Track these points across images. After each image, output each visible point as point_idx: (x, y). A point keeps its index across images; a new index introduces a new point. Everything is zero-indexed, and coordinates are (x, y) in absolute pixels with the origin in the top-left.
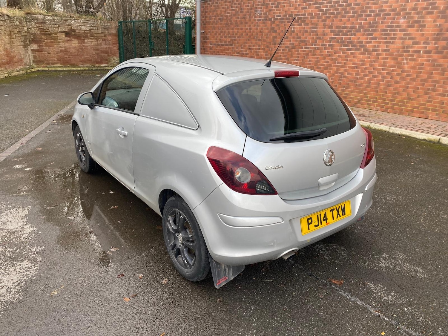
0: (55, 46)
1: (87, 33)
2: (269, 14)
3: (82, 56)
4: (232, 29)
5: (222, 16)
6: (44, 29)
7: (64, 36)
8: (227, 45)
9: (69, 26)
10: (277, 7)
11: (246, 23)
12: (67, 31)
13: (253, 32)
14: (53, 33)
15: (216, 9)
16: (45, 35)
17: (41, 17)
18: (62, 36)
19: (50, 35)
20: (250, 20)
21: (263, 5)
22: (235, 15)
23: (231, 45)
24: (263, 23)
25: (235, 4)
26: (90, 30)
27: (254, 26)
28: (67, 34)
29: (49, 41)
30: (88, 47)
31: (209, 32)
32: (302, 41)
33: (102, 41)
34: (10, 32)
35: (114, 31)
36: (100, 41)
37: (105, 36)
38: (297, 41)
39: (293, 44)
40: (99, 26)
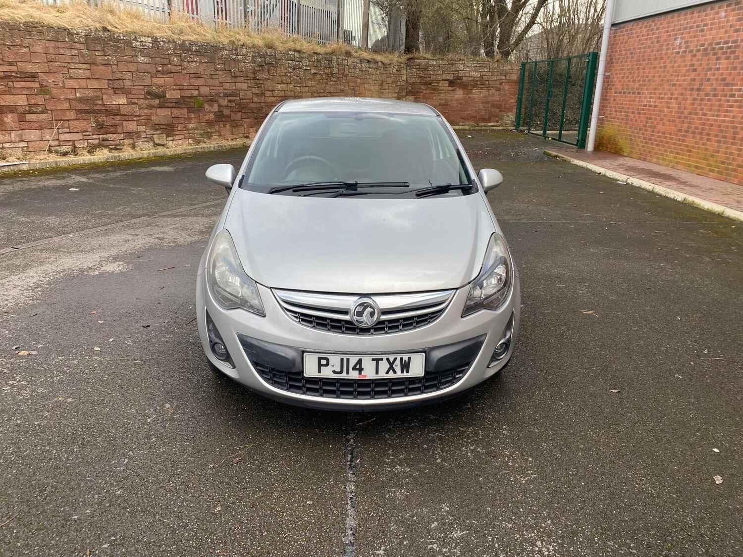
0: (434, 98)
1: (477, 81)
2: (691, 42)
3: (465, 111)
4: (644, 69)
5: (634, 49)
6: (425, 77)
7: (447, 85)
8: (634, 93)
9: (456, 73)
10: (702, 31)
11: (661, 58)
12: (451, 78)
13: (668, 72)
14: (434, 81)
15: (629, 38)
16: (425, 84)
17: (423, 62)
18: (445, 85)
19: (430, 84)
20: (666, 54)
21: (685, 28)
22: (649, 47)
23: (639, 93)
24: (682, 57)
25: (652, 30)
26: (481, 77)
27: (671, 62)
28: (451, 83)
29: (428, 92)
30: (474, 99)
31: (617, 74)
32: (727, 85)
33: (495, 91)
34: (382, 81)
35: (514, 77)
36: (493, 91)
37: (501, 84)
38: (720, 85)
39: (715, 90)
40: (495, 70)
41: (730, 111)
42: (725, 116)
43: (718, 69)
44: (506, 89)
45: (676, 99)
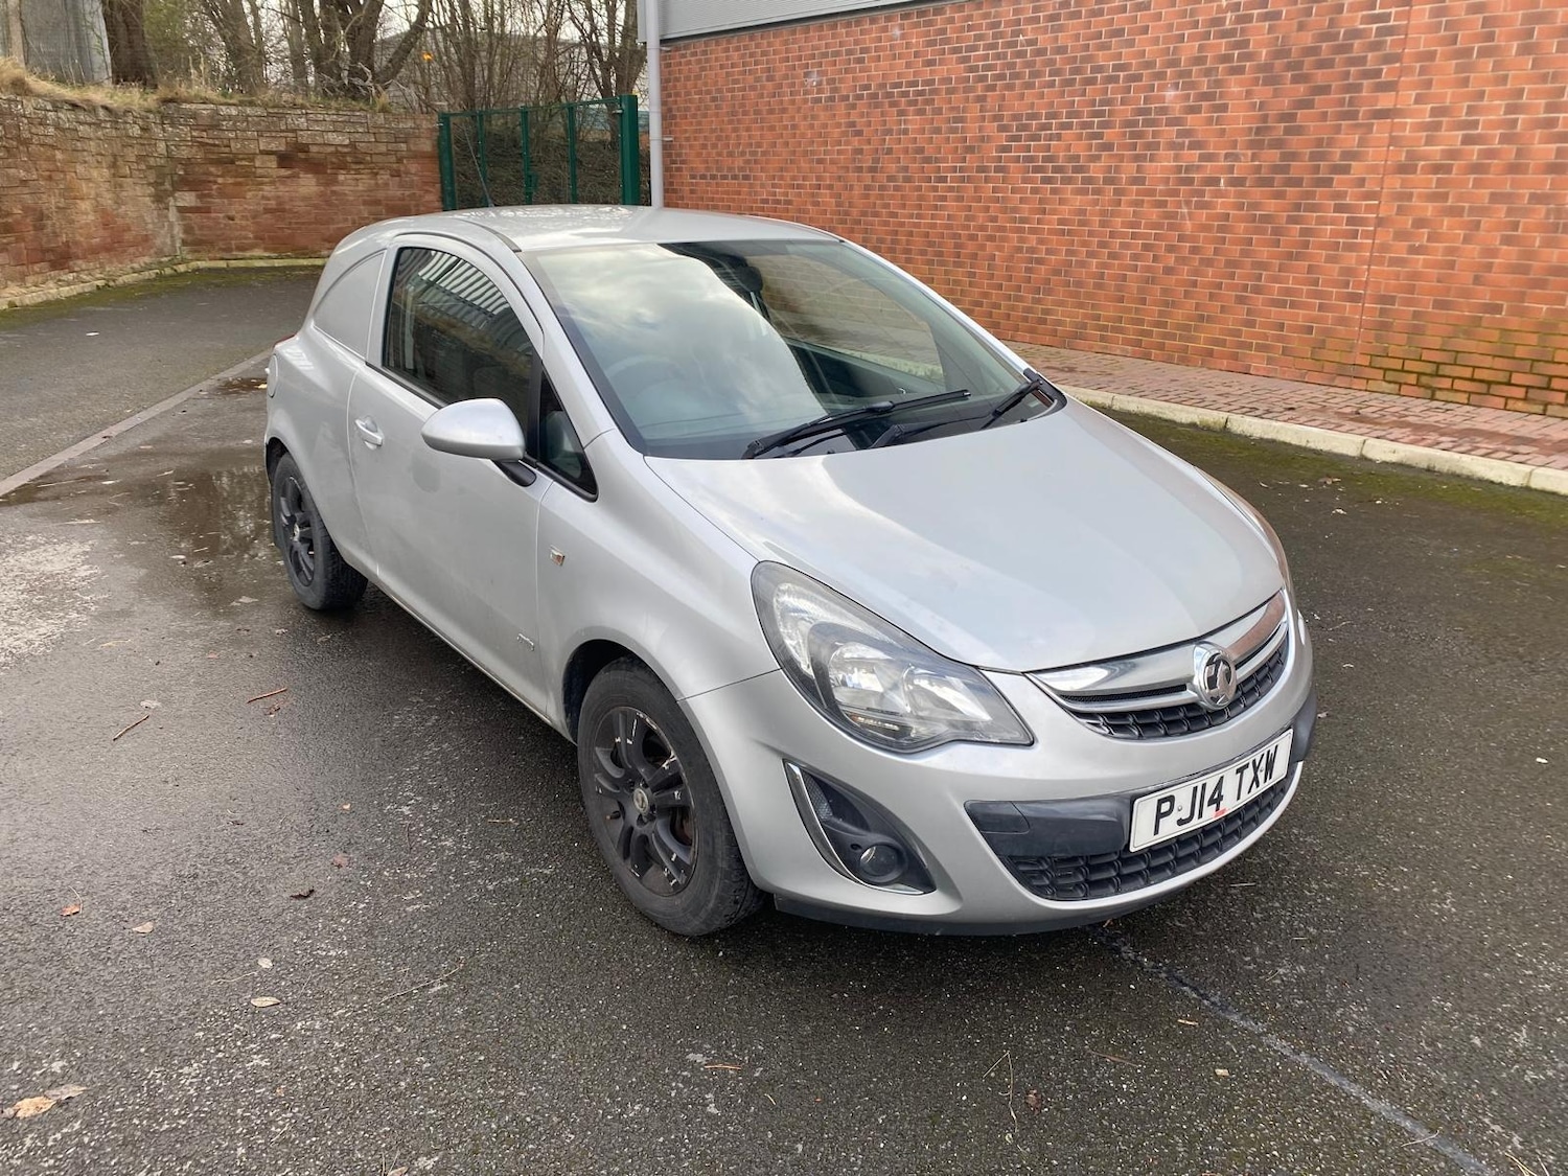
0: (249, 195)
1: (344, 154)
2: (841, 81)
3: (328, 223)
4: (748, 129)
5: (719, 91)
6: (215, 145)
7: (274, 165)
8: (735, 177)
9: (290, 135)
10: (860, 61)
11: (784, 111)
12: (282, 148)
13: (803, 135)
14: (241, 156)
15: (703, 69)
16: (219, 162)
17: (205, 110)
18: (269, 165)
19: (232, 162)
20: (793, 102)
21: (825, 55)
22: (753, 88)
23: (746, 177)
24: (826, 109)
25: (752, 55)
26: (352, 145)
27: (805, 118)
28: (284, 160)
29: (231, 181)
30: (345, 194)
31: (687, 139)
32: (927, 160)
33: (388, 176)
34: (115, 156)
35: (427, 146)
36: (384, 177)
37: (399, 161)
38: (914, 160)
39: (906, 169)
40: (382, 130)
41: (942, 208)
42: (933, 217)
43: (906, 132)
44: (413, 171)
45: (830, 187)
